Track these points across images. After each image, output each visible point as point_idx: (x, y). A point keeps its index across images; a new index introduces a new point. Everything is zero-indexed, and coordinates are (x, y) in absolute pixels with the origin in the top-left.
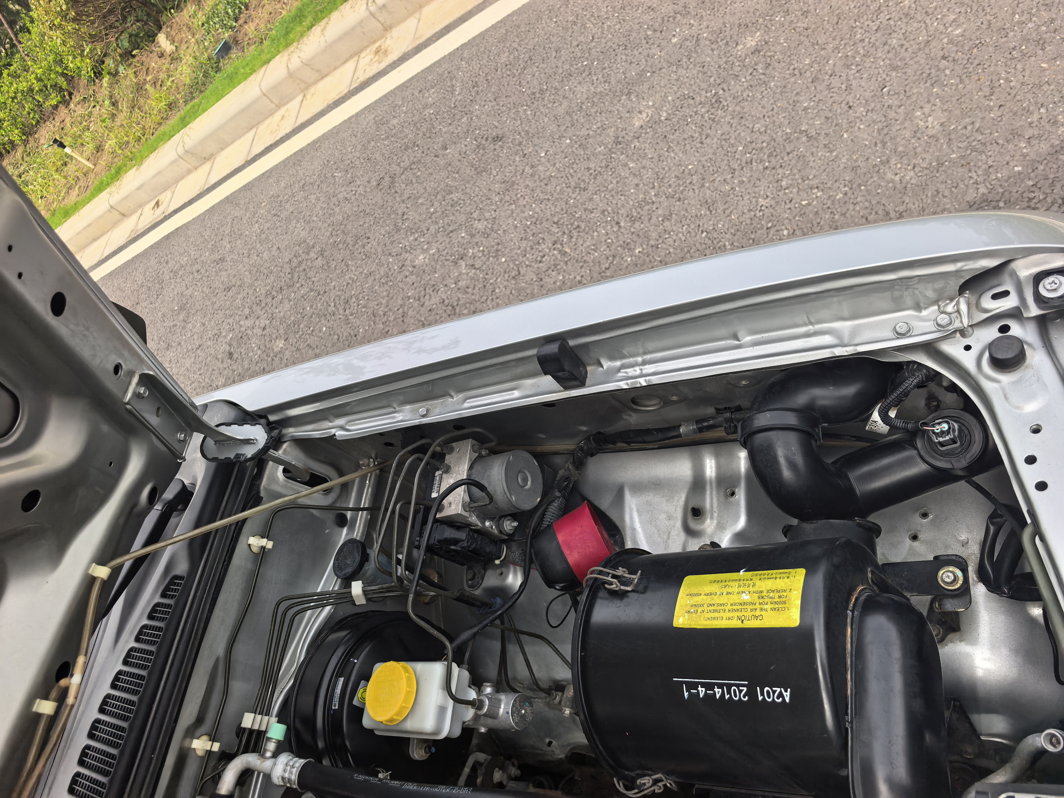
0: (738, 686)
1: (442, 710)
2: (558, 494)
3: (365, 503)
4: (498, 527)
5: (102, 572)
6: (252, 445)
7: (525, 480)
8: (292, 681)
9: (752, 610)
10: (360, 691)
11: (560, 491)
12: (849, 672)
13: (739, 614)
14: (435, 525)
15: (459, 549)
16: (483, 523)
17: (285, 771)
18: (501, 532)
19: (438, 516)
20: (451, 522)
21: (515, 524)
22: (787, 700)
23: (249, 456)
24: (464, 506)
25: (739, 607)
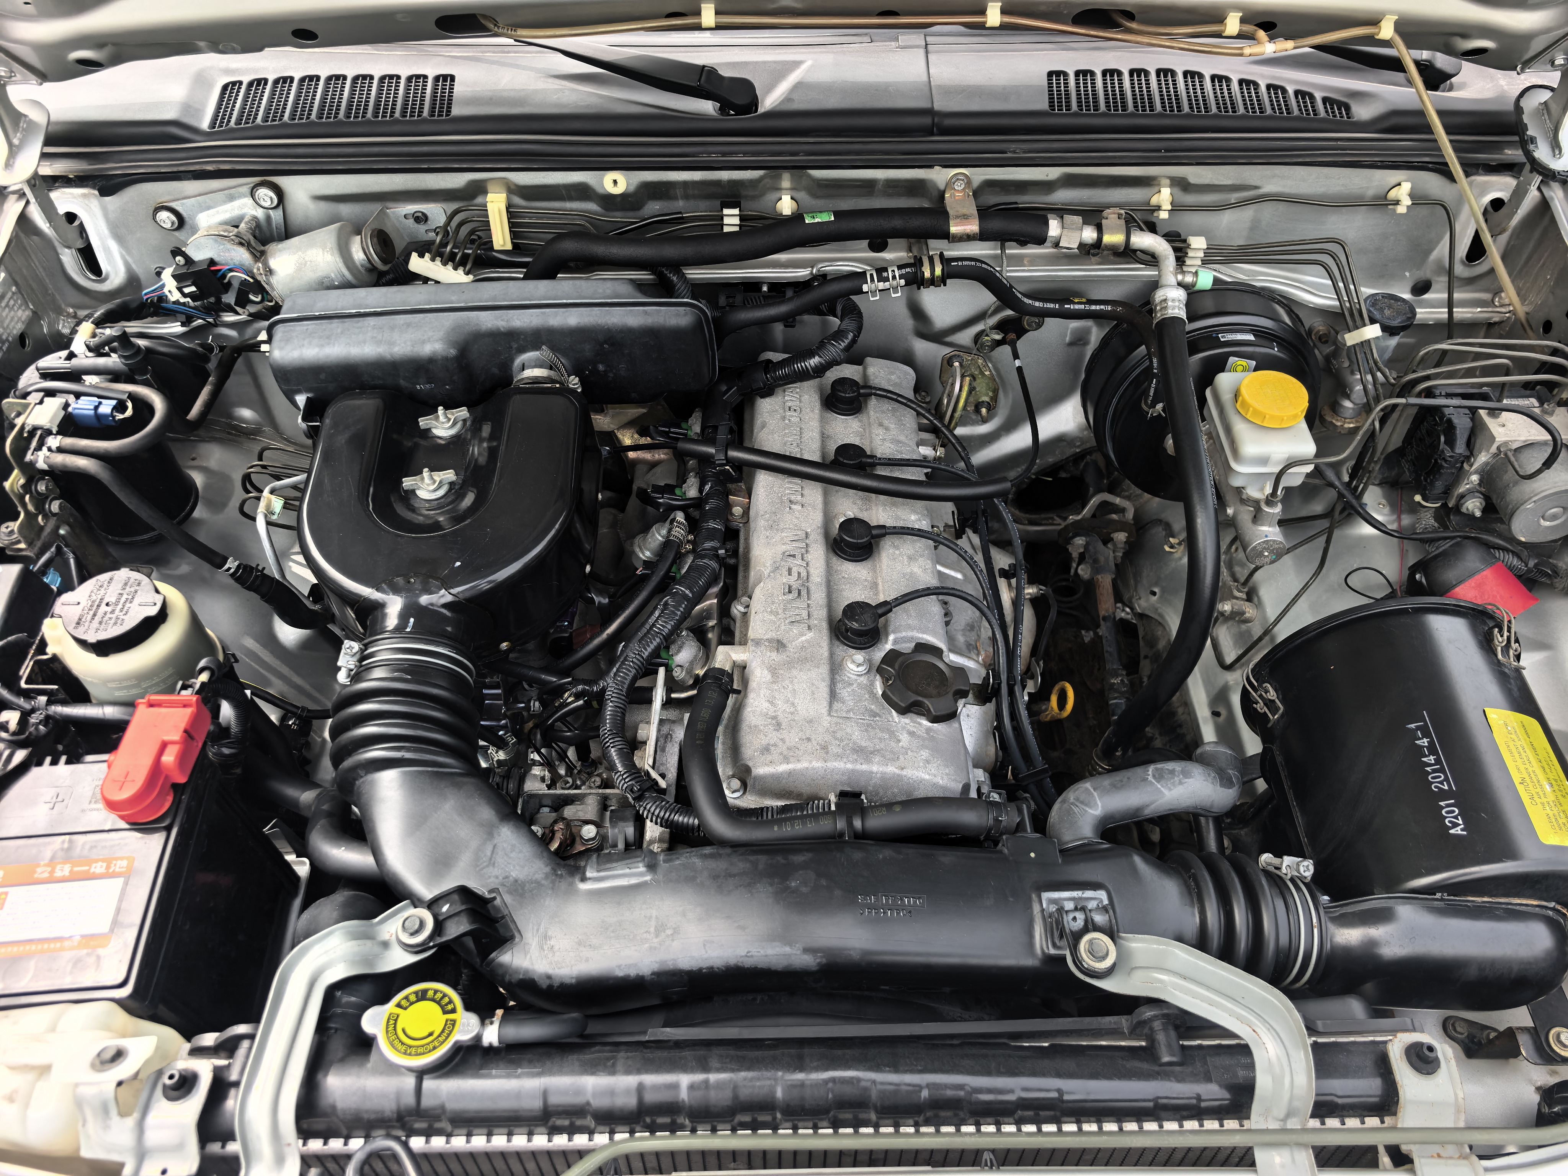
0: (1446, 779)
1: (1264, 461)
2: (1531, 564)
3: (1460, 313)
4: (1470, 492)
5: (1387, 31)
6: (1551, 153)
7: (1554, 517)
8: (1229, 280)
9: (1538, 793)
10: (1243, 362)
11: (1536, 565)
12: (1490, 900)
13: (1527, 779)
14: (1467, 412)
15: (1441, 448)
16: (1476, 472)
17: (1173, 300)
18: (1462, 496)
19: (1481, 412)
20: (1477, 430)
21: (1478, 514)
22: (1452, 831)
23: (1536, 155)
24: (1506, 443)
25: (1534, 780)
